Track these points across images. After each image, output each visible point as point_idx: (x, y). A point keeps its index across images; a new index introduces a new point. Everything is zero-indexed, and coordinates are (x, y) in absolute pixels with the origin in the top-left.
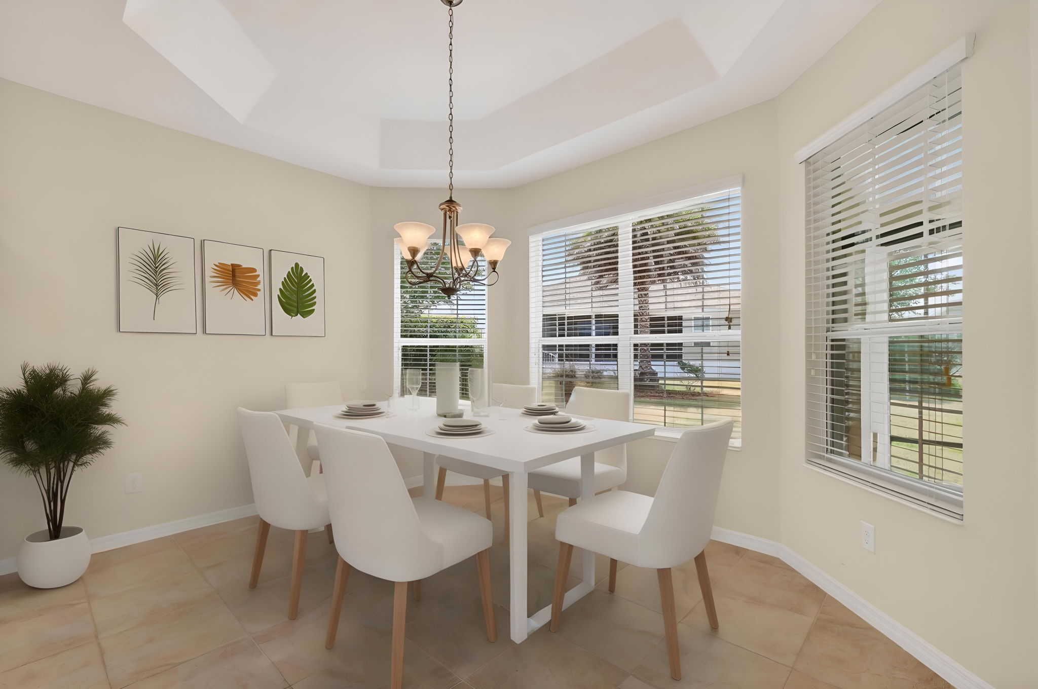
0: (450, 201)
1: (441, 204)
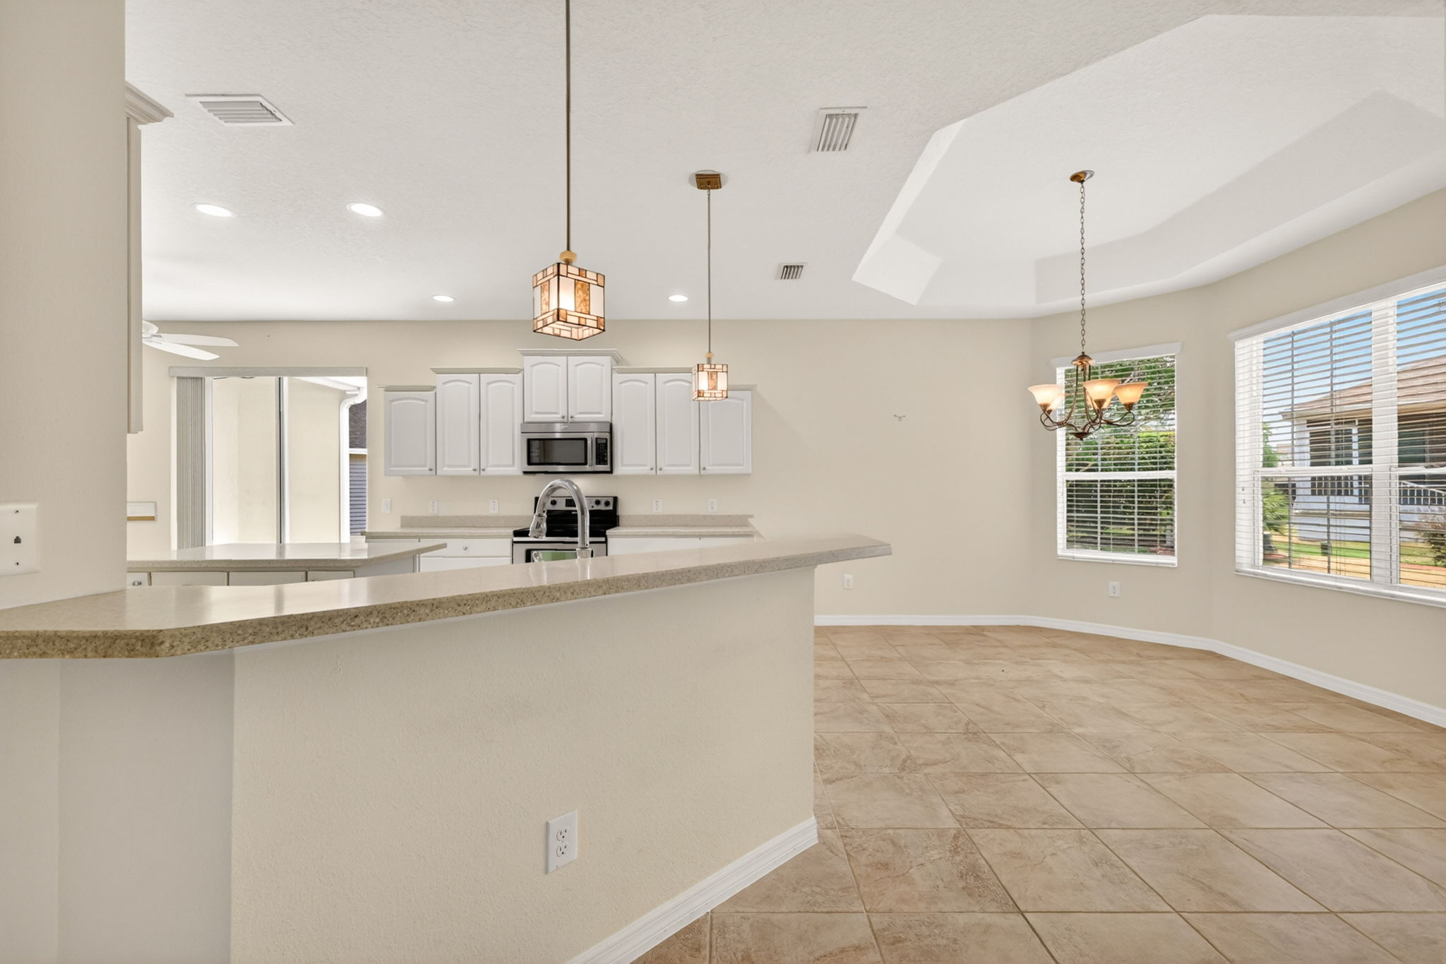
0: (1083, 356)
1: (1074, 361)
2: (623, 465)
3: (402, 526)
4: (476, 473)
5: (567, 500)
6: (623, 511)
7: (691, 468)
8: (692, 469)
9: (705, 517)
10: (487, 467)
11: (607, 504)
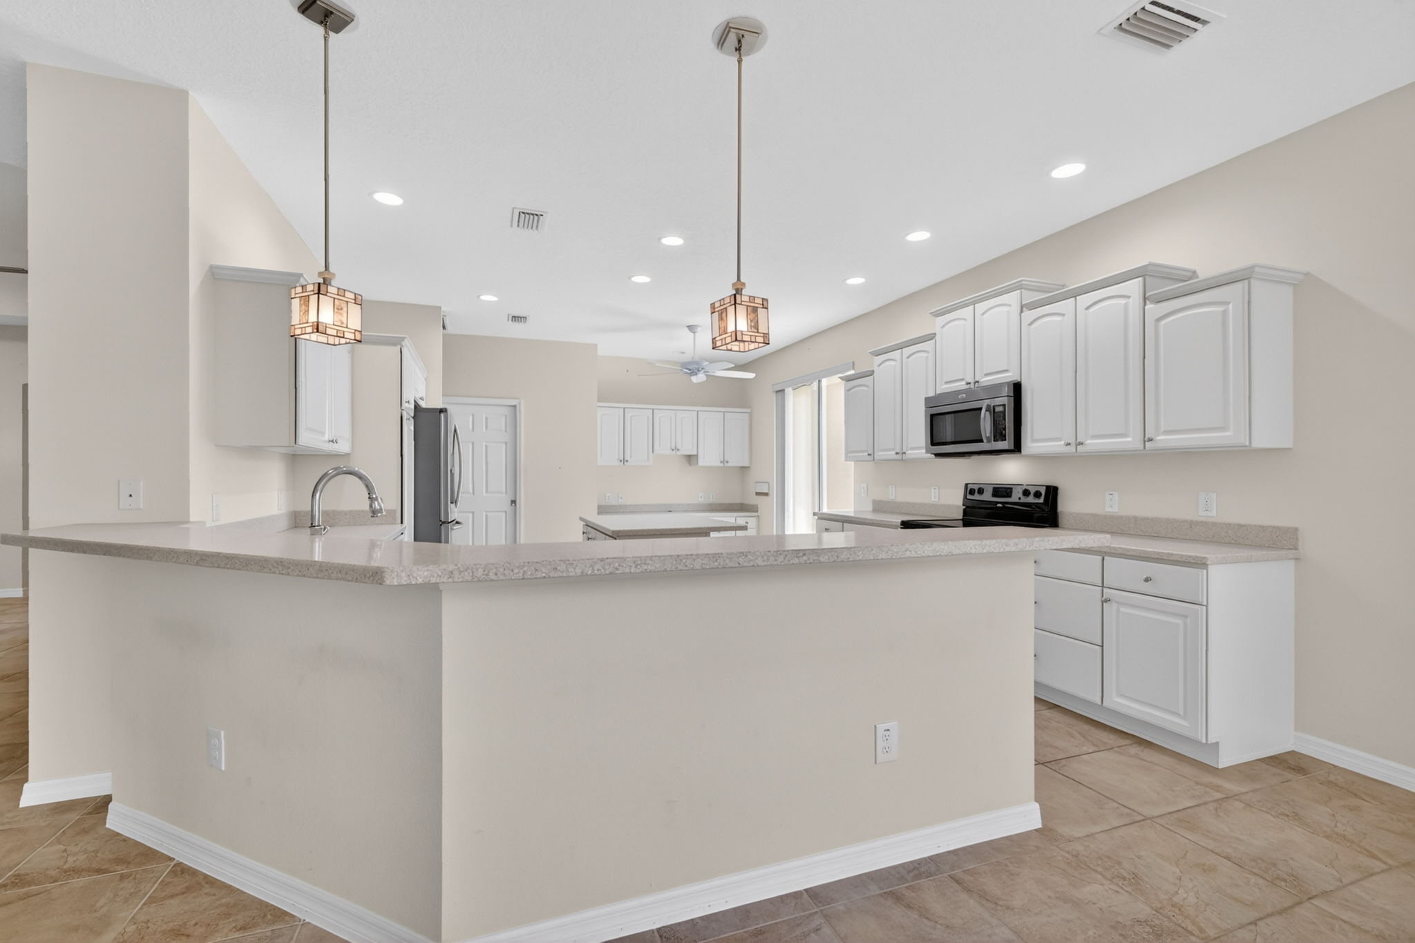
2: (1034, 441)
3: (875, 510)
4: (899, 457)
5: (994, 488)
6: (1065, 506)
7: (1129, 439)
8: (1131, 441)
9: (1192, 524)
10: (907, 450)
11: (1037, 495)
